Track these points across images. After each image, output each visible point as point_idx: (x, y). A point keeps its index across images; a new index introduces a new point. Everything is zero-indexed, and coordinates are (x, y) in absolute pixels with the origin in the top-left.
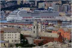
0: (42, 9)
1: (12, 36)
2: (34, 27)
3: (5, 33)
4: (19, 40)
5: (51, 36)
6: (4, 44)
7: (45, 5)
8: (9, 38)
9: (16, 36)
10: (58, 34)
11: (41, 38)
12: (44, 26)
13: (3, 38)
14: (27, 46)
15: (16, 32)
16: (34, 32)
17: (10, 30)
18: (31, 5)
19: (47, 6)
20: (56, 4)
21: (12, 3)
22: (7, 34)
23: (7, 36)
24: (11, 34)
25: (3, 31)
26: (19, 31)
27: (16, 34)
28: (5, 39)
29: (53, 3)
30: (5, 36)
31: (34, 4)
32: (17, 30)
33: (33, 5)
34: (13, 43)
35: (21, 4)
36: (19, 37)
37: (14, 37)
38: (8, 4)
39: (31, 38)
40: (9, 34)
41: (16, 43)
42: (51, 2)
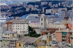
0: (49, 14)
1: (21, 27)
2: (42, 19)
3: (14, 24)
4: (28, 31)
5: (58, 27)
6: (13, 35)
7: (52, 12)
8: (18, 29)
9: (24, 27)
10: (65, 25)
11: (49, 30)
12: (51, 21)
13: (12, 29)
14: (35, 36)
15: (24, 24)
16: (42, 24)
17: (18, 22)
18: (39, 11)
19: (53, 12)
20: (62, 10)
21: (21, 11)
22: (15, 25)
23: (15, 27)
24: (20, 25)
25: (12, 23)
26: (27, 23)
27: (24, 25)
28: (14, 31)
29: (59, 9)
30: (13, 27)
31: (42, 10)
32: (25, 21)
33: (40, 11)
34: (21, 34)
35: (29, 10)
36: (28, 28)
37: (22, 28)
38: (17, 11)
39: (39, 30)
40: (18, 25)
41: (24, 34)
42: (57, 9)
